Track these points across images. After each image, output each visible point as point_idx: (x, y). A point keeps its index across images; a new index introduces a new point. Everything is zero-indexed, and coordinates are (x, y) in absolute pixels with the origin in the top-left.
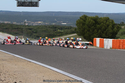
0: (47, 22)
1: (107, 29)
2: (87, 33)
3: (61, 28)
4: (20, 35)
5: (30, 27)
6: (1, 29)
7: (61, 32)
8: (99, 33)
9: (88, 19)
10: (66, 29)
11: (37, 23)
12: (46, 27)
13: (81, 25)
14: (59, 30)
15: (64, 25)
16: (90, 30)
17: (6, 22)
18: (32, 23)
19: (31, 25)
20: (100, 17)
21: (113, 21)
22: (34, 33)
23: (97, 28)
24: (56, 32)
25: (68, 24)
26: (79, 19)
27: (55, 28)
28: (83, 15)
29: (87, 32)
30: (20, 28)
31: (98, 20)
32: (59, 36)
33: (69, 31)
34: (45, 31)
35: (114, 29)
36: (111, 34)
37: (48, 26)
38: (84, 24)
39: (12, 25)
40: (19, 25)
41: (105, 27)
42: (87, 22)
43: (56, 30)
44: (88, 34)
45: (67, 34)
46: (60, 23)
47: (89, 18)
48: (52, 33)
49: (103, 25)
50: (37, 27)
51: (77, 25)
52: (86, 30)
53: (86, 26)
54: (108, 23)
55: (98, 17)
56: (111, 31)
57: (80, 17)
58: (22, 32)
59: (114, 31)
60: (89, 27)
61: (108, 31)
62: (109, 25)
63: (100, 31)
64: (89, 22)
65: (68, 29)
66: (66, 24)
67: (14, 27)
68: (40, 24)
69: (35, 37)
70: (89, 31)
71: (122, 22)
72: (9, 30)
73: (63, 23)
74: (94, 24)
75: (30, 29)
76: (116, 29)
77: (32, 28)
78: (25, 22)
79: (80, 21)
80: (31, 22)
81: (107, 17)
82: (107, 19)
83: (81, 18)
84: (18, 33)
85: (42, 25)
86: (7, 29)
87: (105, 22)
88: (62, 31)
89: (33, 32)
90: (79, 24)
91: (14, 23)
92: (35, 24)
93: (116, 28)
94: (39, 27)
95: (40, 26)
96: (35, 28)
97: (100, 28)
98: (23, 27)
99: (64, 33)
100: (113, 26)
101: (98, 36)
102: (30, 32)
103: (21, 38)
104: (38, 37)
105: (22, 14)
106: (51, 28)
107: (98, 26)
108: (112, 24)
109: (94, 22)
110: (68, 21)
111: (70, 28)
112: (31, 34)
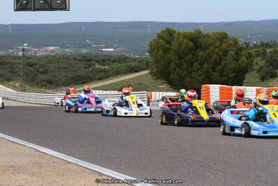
0: (68, 48)
1: (224, 61)
2: (176, 71)
3: (103, 61)
4: (9, 80)
5: (30, 61)
7: (104, 71)
8: (204, 70)
9: (178, 39)
10: (114, 61)
11: (45, 51)
12: (68, 58)
13: (161, 52)
14: (97, 66)
15: (108, 54)
16: (182, 64)
18: (34, 50)
19: (31, 55)
20: (204, 31)
21: (236, 42)
22: (41, 73)
23: (199, 58)
24: (90, 69)
25: (118, 49)
26: (156, 38)
27: (88, 60)
28: (165, 29)
29: (175, 69)
30: (9, 63)
31: (200, 40)
32: (100, 79)
33: (123, 66)
34: (66, 68)
35: (241, 60)
36: (232, 73)
37: (72, 57)
38: (166, 51)
41: (219, 55)
42: (175, 46)
43: (90, 66)
44: (178, 74)
45: (118, 73)
46: (98, 48)
47: (179, 34)
48: (83, 73)
49: (213, 52)
50: (47, 59)
51: (150, 52)
52: (173, 65)
53: (172, 55)
54: (224, 46)
55: (200, 32)
56: (233, 65)
57: (158, 34)
58: (13, 72)
59: (240, 65)
60: (180, 58)
61: (225, 64)
62: (229, 52)
63: (206, 66)
64: (180, 45)
65: (119, 61)
66: (112, 50)
68: (52, 51)
69: (44, 83)
71: (245, 43)
73: (107, 48)
74: (191, 49)
75: (32, 65)
76: (245, 60)
77: (35, 62)
79: (158, 43)
80: (31, 48)
81: (221, 31)
82: (223, 37)
83: (159, 36)
84: (4, 75)
85: (57, 54)
87: (218, 42)
88: (106, 67)
89: (37, 71)
90: (155, 51)
92: (40, 53)
93: (244, 57)
94: (50, 59)
95: (54, 57)
96: (42, 63)
97: (206, 58)
98: (14, 61)
99: (111, 73)
100: (237, 54)
101: (203, 79)
102: (30, 71)
103: (14, 87)
104: (51, 83)
105: (10, 31)
106: (79, 60)
107: (201, 53)
108: (235, 49)
109: (192, 44)
110: (117, 43)
111: (124, 60)
112: (34, 77)
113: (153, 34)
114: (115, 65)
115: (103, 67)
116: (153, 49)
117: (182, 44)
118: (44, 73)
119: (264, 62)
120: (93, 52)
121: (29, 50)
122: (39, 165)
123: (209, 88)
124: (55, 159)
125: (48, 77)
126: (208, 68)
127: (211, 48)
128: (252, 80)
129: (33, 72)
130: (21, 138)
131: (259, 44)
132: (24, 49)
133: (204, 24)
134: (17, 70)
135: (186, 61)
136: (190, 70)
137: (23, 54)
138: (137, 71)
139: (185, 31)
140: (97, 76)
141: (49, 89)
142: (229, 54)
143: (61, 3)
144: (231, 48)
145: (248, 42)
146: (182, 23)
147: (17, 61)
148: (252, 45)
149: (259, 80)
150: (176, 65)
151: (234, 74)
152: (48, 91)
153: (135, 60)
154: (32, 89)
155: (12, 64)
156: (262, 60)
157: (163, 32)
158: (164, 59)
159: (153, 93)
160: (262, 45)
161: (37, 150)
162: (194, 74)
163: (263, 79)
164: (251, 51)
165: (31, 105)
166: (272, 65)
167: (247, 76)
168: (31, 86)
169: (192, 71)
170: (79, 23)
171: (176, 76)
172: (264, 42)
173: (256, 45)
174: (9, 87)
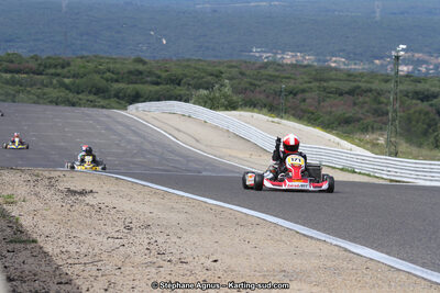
4: (365, 130)
5: (420, 87)
6: (262, 97)
17: (288, 58)
19: (427, 73)
30: (370, 90)
39: (320, 75)
40: (362, 75)
58: (380, 113)
67: (331, 83)
72: (304, 100)
75: (425, 97)
77: (433, 89)
78: (397, 58)
80: (426, 57)
84: (358, 120)
86: (293, 93)
91: (335, 62)
98: (384, 86)
102: (420, 112)
103: (374, 147)
105: (378, 15)
112: (429, 126)
129: (427, 113)
134: (390, 108)
154: (415, 150)
155: (378, 94)
174: (361, 144)
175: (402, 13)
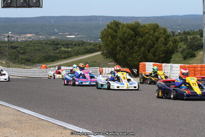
0: (41, 35)
1: (156, 45)
3: (67, 45)
5: (13, 45)
7: (68, 52)
8: (141, 52)
9: (122, 29)
10: (75, 45)
11: (25, 38)
12: (41, 43)
13: (110, 38)
14: (63, 49)
15: (71, 40)
16: (125, 47)
18: (16, 36)
19: (14, 40)
20: (142, 23)
21: (165, 31)
22: (21, 53)
23: (138, 43)
24: (58, 51)
25: (78, 36)
26: (106, 28)
27: (56, 44)
28: (112, 22)
29: (120, 51)
31: (139, 30)
32: (65, 58)
33: (82, 48)
34: (39, 50)
35: (168, 45)
36: (162, 54)
37: (44, 42)
38: (114, 37)
41: (152, 41)
42: (120, 34)
43: (57, 49)
44: (122, 54)
45: (78, 54)
46: (64, 35)
47: (123, 25)
48: (52, 54)
49: (148, 38)
50: (25, 43)
51: (102, 38)
52: (118, 48)
53: (118, 41)
54: (157, 34)
55: (138, 24)
56: (163, 48)
57: (108, 25)
59: (168, 48)
60: (124, 43)
61: (157, 48)
62: (160, 38)
63: (143, 48)
64: (124, 33)
65: (79, 45)
66: (74, 36)
68: (30, 38)
69: (23, 61)
70: (123, 48)
71: (172, 32)
73: (70, 35)
74: (132, 36)
75: (14, 48)
76: (172, 44)
77: (17, 45)
79: (108, 32)
80: (14, 35)
81: (154, 23)
82: (155, 28)
83: (109, 27)
85: (33, 40)
87: (152, 32)
88: (70, 49)
89: (19, 52)
90: (106, 37)
92: (22, 38)
93: (171, 42)
94: (28, 44)
95: (31, 42)
96: (22, 46)
97: (143, 43)
98: (2, 45)
99: (73, 54)
100: (166, 40)
101: (141, 58)
102: (13, 52)
103: (2, 65)
104: (28, 61)
106: (49, 44)
107: (140, 39)
108: (164, 36)
109: (132, 33)
110: (77, 32)
111: (83, 44)
112: (16, 56)
113: (104, 25)
114: (76, 48)
115: (67, 50)
116: (104, 36)
117: (125, 32)
118: (23, 53)
119: (186, 46)
120: (59, 38)
121: (12, 37)
122: (20, 122)
123: (145, 65)
124: (31, 117)
125: (26, 57)
126: (145, 50)
127: (147, 35)
128: (177, 59)
129: (15, 53)
130: (6, 102)
131: (182, 32)
132: (8, 36)
133: (141, 17)
134: (4, 51)
135: (128, 45)
136: (131, 52)
137: (8, 40)
138: (92, 52)
139: (128, 23)
140: (63, 56)
141: (27, 65)
142: (160, 40)
143: (36, 2)
144: (162, 35)
145: (174, 31)
146: (125, 17)
147: (4, 45)
148: (177, 33)
149: (182, 59)
150: (121, 47)
151: (164, 55)
152: (26, 67)
153: (90, 44)
154: (14, 65)
156: (184, 44)
157: (111, 23)
158: (112, 43)
159: (104, 68)
160: (185, 33)
161: (19, 111)
162: (134, 55)
163: (185, 58)
164: (176, 38)
165: (14, 77)
166: (191, 48)
167: (174, 56)
168: (14, 63)
169: (133, 52)
170: (50, 17)
171: (121, 56)
172: (186, 31)
173: (179, 33)
175: (6, 22)
